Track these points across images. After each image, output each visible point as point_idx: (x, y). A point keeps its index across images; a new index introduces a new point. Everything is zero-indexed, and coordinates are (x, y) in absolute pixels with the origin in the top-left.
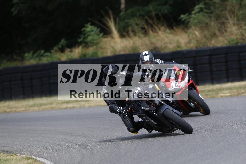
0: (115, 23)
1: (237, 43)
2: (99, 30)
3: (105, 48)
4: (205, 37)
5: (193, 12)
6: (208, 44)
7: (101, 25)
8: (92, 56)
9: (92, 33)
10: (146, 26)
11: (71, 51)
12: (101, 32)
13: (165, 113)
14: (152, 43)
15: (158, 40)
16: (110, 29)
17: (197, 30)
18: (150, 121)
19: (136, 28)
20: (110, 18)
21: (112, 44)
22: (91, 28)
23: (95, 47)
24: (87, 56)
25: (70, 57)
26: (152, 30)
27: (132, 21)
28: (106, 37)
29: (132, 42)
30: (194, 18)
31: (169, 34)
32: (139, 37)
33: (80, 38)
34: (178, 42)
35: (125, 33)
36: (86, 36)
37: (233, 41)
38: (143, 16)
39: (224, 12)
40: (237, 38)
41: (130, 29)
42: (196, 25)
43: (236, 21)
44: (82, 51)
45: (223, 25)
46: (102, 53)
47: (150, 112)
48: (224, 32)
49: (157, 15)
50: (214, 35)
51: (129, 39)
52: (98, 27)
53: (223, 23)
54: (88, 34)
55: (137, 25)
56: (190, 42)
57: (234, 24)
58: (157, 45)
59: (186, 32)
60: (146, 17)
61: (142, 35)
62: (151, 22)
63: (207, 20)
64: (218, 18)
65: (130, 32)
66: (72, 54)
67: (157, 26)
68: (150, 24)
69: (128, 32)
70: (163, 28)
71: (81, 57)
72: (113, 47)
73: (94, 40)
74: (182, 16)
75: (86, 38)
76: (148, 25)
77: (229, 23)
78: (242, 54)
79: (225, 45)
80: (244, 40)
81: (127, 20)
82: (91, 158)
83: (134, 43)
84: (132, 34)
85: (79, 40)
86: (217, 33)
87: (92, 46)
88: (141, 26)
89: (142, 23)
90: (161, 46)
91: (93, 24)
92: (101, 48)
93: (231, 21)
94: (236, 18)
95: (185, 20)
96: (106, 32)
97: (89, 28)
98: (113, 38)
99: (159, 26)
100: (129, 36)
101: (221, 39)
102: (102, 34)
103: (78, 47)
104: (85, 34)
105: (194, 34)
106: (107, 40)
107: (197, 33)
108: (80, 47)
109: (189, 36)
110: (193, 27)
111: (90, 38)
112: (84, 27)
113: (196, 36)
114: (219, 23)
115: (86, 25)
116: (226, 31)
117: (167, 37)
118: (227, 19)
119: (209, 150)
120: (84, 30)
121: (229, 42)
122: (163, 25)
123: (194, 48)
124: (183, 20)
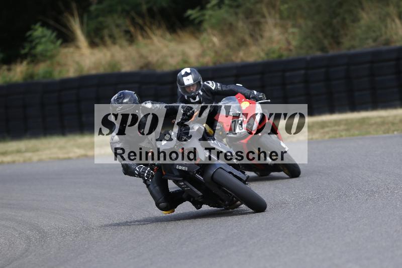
0: (82, 23)
1: (281, 56)
2: (55, 34)
3: (65, 65)
4: (228, 45)
5: (209, 6)
6: (233, 58)
7: (58, 26)
8: (44, 77)
9: (44, 40)
10: (132, 29)
11: (9, 70)
12: (58, 37)
13: (215, 177)
14: (141, 56)
15: (151, 51)
16: (73, 33)
17: (214, 35)
18: (191, 189)
19: (116, 32)
20: (72, 15)
21: (77, 57)
22: (42, 32)
23: (48, 63)
24: (36, 78)
25: (8, 79)
26: (142, 36)
27: (109, 20)
28: (66, 47)
29: (108, 54)
30: (211, 16)
31: (170, 41)
32: (121, 46)
33: (24, 48)
34: (184, 53)
35: (97, 40)
36: (34, 43)
37: (274, 52)
38: (128, 13)
39: (258, 6)
40: (280, 48)
41: (106, 32)
42: (213, 27)
43: (278, 21)
44: (28, 69)
45: (257, 27)
46: (60, 72)
47: (192, 173)
48: (259, 37)
49: (150, 10)
50: (243, 43)
51: (105, 50)
52: (54, 29)
53: (258, 24)
54: (37, 41)
55: (118, 26)
56: (203, 54)
57: (275, 25)
58: (150, 59)
59: (197, 38)
60: (133, 14)
61: (125, 43)
62: (140, 21)
63: (232, 19)
64: (249, 14)
65: (107, 38)
66: (11, 74)
67: (151, 29)
68: (138, 24)
69: (102, 39)
70: (159, 32)
71: (25, 79)
72: (78, 63)
73: (46, 51)
74: (190, 12)
75: (34, 48)
76: (135, 27)
77: (266, 22)
78: (288, 74)
79: (260, 60)
80: (290, 50)
81: (101, 19)
82: (42, 246)
83: (113, 56)
84: (109, 41)
85: (23, 52)
86: (248, 39)
87: (44, 61)
88: (124, 28)
89: (126, 23)
90: (158, 61)
91: (45, 25)
92: (59, 64)
93: (270, 21)
94: (277, 16)
95: (194, 19)
96: (67, 38)
97: (39, 31)
98: (78, 47)
99: (154, 27)
100: (104, 44)
101: (254, 49)
102: (59, 42)
103: (21, 62)
104: (31, 42)
105: (211, 41)
106: (68, 51)
107: (215, 40)
108: (25, 63)
109: (202, 45)
110: (210, 31)
111: (40, 48)
112: (29, 29)
113: (214, 45)
114: (251, 23)
115: (33, 27)
116: (262, 36)
117: (167, 46)
118: (264, 16)
119: (236, 231)
120: (30, 35)
121: (267, 54)
122: (159, 27)
123: (211, 65)
124: (192, 17)
